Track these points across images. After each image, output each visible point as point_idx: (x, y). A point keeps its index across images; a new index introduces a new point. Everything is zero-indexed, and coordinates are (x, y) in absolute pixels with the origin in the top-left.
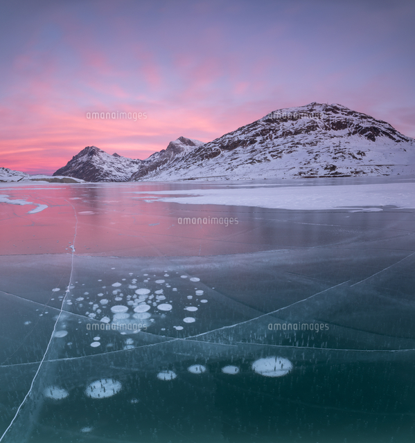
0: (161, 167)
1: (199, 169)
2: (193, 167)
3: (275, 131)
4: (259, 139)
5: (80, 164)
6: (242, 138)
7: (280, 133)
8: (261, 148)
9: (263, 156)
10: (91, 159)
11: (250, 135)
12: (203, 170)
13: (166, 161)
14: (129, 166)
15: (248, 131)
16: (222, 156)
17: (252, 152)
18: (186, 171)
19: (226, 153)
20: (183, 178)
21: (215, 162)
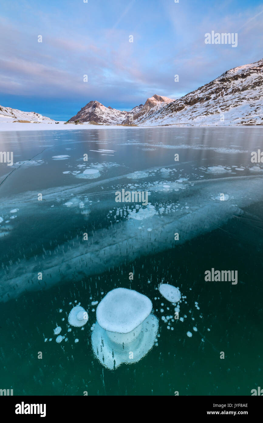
0: (141, 117)
1: (170, 119)
2: (166, 117)
3: (226, 89)
4: (213, 96)
5: (87, 114)
6: (201, 96)
7: (230, 90)
8: (214, 104)
9: (215, 110)
10: (95, 110)
11: (206, 93)
12: (173, 119)
13: (144, 113)
14: (119, 116)
15: (206, 90)
16: (186, 110)
17: (207, 106)
18: (162, 120)
19: (188, 107)
20: (160, 124)
21: (181, 114)
